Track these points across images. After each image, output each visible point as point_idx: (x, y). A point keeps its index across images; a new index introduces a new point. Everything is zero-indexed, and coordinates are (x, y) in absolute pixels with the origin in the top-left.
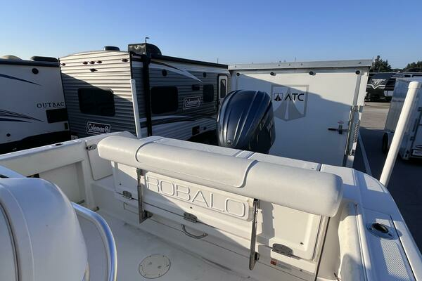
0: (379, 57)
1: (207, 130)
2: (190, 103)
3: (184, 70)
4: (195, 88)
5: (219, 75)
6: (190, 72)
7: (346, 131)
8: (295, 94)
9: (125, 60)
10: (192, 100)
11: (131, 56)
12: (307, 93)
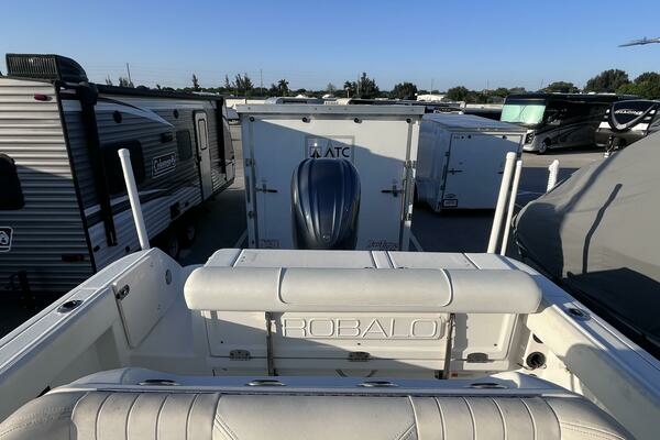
0: (365, 74)
1: (190, 206)
2: (161, 165)
3: (145, 109)
4: (165, 138)
5: (194, 112)
6: (155, 112)
7: (401, 191)
8: (338, 149)
9: (43, 98)
10: (164, 159)
11: (58, 90)
12: (353, 146)
